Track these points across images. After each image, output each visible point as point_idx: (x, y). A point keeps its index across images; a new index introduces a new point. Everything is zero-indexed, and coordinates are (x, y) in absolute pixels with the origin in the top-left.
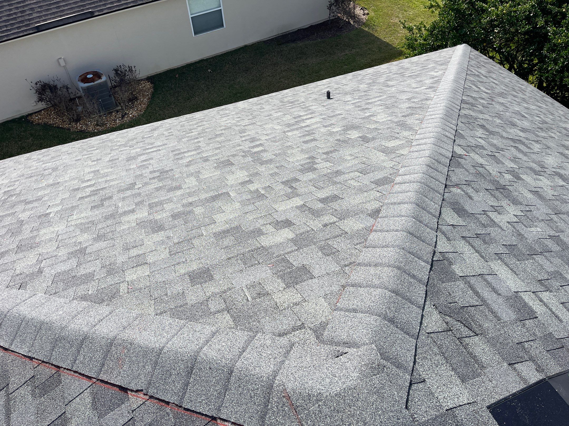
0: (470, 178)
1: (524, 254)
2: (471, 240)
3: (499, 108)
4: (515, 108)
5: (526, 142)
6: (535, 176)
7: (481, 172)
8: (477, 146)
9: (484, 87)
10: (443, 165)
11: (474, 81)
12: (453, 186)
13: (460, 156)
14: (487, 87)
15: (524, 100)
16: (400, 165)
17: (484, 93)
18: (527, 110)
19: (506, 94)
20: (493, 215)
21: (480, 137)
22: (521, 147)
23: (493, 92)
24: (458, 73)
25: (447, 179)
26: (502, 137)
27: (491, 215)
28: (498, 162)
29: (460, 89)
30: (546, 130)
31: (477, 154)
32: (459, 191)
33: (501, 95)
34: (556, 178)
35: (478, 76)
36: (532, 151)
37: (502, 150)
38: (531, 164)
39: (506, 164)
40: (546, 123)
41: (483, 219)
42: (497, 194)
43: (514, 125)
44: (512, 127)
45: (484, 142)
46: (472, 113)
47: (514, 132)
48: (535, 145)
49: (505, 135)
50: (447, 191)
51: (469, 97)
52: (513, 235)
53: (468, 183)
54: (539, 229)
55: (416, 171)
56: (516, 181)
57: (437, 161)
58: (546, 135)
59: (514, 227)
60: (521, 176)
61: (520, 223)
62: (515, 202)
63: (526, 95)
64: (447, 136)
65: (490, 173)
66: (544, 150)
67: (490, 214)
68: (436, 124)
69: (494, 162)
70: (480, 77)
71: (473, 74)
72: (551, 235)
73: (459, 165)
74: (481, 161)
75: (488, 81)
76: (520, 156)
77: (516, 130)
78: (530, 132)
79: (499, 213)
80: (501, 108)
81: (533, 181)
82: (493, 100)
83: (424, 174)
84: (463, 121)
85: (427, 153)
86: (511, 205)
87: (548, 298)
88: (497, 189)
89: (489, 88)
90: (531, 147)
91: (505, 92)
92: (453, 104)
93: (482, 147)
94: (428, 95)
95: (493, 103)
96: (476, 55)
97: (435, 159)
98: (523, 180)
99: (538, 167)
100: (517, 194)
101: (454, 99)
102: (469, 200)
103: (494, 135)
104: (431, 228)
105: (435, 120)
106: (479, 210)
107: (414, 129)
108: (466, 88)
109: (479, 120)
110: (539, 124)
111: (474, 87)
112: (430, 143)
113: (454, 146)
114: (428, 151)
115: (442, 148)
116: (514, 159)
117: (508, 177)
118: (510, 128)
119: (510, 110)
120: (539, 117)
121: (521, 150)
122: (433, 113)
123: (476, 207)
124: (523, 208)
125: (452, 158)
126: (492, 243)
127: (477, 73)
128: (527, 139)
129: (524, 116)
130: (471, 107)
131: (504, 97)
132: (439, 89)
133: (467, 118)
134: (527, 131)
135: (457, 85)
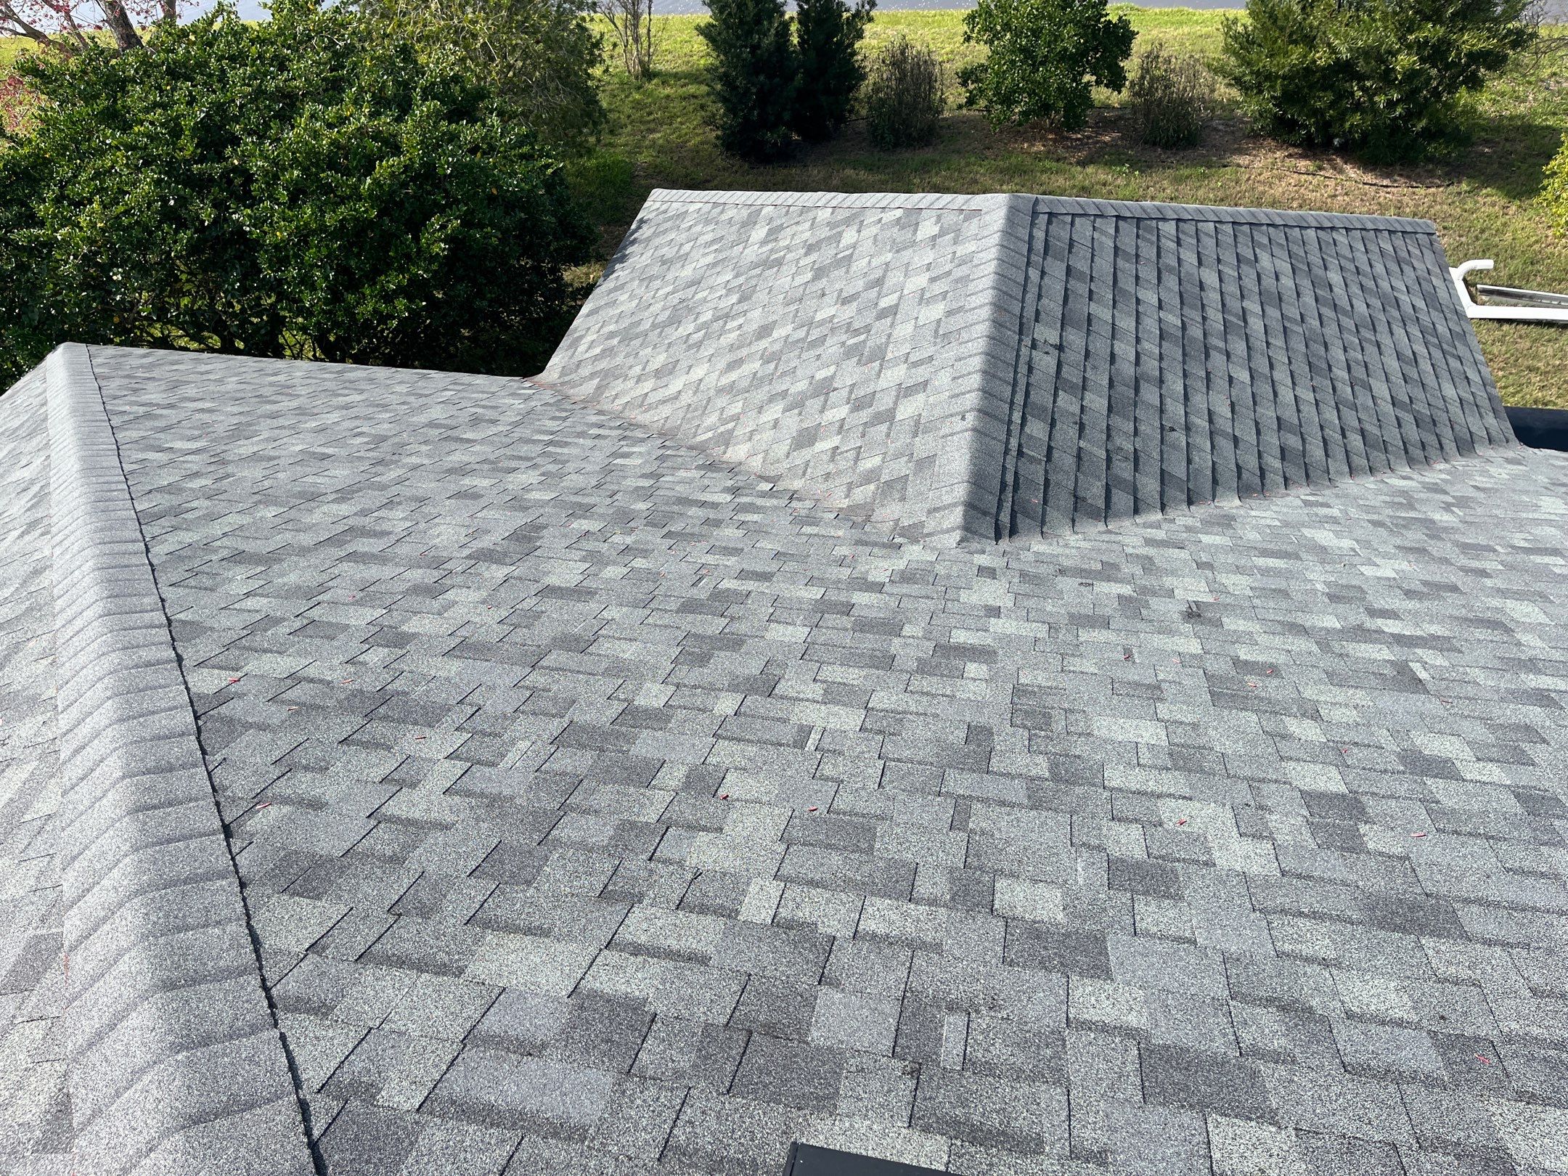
0: (284, 744)
1: (529, 852)
2: (387, 946)
3: (253, 473)
4: (292, 448)
5: (367, 521)
6: (436, 605)
7: (303, 699)
8: (252, 629)
9: (182, 439)
10: (183, 767)
11: (143, 438)
12: (250, 811)
13: (222, 697)
14: (189, 433)
15: (301, 411)
16: (57, 861)
17: (189, 458)
18: (323, 434)
19: (249, 424)
20: (400, 807)
21: (248, 595)
22: (363, 545)
23: (212, 441)
24: (87, 441)
25: (218, 804)
26: (304, 551)
27: (397, 812)
28: (329, 632)
29: (114, 487)
30: (394, 458)
31: (265, 651)
32: (274, 811)
33: (239, 432)
34: (482, 567)
35: (148, 416)
36: (393, 538)
37: (323, 588)
38: (408, 575)
39: (353, 622)
40: (384, 439)
41: (384, 843)
42: (378, 729)
43: (313, 497)
44: (313, 504)
45: (265, 601)
46: (187, 537)
47: (325, 515)
48: (391, 514)
49: (306, 539)
50: (239, 844)
51: (154, 493)
52: (478, 820)
53: (286, 764)
54: (523, 745)
55: (110, 857)
56: (401, 652)
57: (158, 770)
58: (400, 472)
59: (469, 794)
60: (405, 628)
61: (473, 769)
62: (430, 716)
63: (298, 396)
64: (149, 664)
65: (329, 683)
66: (417, 515)
67: (392, 809)
68: (95, 645)
69: (317, 641)
70: (156, 417)
71: (131, 417)
72: (555, 734)
73: (233, 727)
74: (283, 665)
75: (182, 416)
76: (373, 572)
77: (325, 508)
78: (360, 490)
79: (413, 785)
80: (257, 472)
81: (440, 621)
82: (224, 463)
83: (137, 850)
84: (174, 580)
85: (113, 766)
86: (427, 732)
87: (645, 926)
88: (369, 716)
89: (196, 433)
90: (386, 526)
91: (243, 419)
92: (116, 547)
93: (271, 621)
94: (37, 556)
95: (230, 469)
96: (112, 361)
97: (149, 772)
98: (414, 635)
99: (428, 571)
100: (420, 689)
101: (111, 528)
102: (317, 816)
103: (280, 561)
104: (251, 1026)
105: (89, 633)
106: (359, 825)
107: (44, 697)
108: (131, 472)
109: (219, 543)
110: (370, 454)
111: (152, 455)
112: (107, 722)
113: (189, 678)
114: (115, 755)
115: (153, 713)
116: (367, 593)
117: (376, 657)
118: (310, 511)
119: (282, 462)
120: (360, 434)
121: (365, 554)
122: (75, 608)
123: (347, 820)
124: (457, 717)
125: (200, 723)
126: (445, 896)
127: (141, 410)
128: (364, 513)
129: (325, 457)
130: (174, 521)
131: (246, 434)
132: (55, 519)
133: (182, 559)
134: (354, 492)
135: (102, 480)
